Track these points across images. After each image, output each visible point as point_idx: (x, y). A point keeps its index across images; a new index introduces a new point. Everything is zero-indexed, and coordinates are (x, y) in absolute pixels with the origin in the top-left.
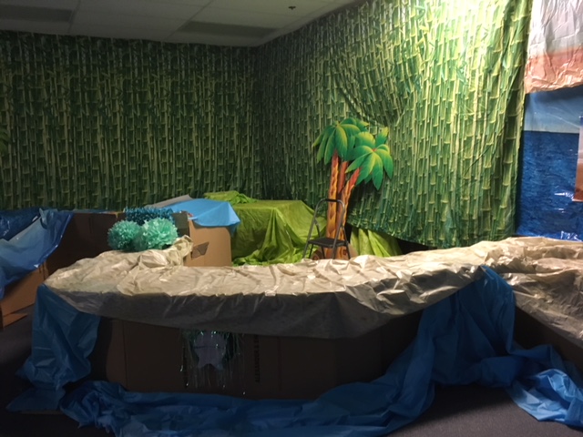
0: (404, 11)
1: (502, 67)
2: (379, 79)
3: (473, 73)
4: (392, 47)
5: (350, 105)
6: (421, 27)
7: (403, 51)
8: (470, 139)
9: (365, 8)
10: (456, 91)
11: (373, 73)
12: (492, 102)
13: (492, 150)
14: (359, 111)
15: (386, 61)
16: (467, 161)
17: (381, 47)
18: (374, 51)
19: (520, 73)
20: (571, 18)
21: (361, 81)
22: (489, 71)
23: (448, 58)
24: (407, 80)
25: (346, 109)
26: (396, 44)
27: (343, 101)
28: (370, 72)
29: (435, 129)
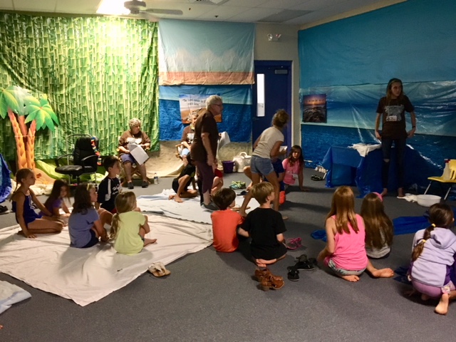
0: (78, 32)
1: (148, 74)
2: (51, 65)
3: (135, 73)
4: (67, 50)
5: (13, 77)
6: (92, 44)
7: (77, 53)
8: (136, 102)
9: (39, 19)
10: (124, 79)
11: (44, 61)
12: (145, 87)
13: (149, 107)
14: (23, 81)
15: (60, 56)
16: (136, 112)
17: (56, 47)
18: (48, 46)
19: (157, 77)
20: (174, 62)
21: (30, 63)
22: (143, 74)
23: (116, 63)
24: (78, 69)
25: (9, 79)
26: (70, 47)
27: (6, 73)
28: (42, 59)
29: (111, 97)
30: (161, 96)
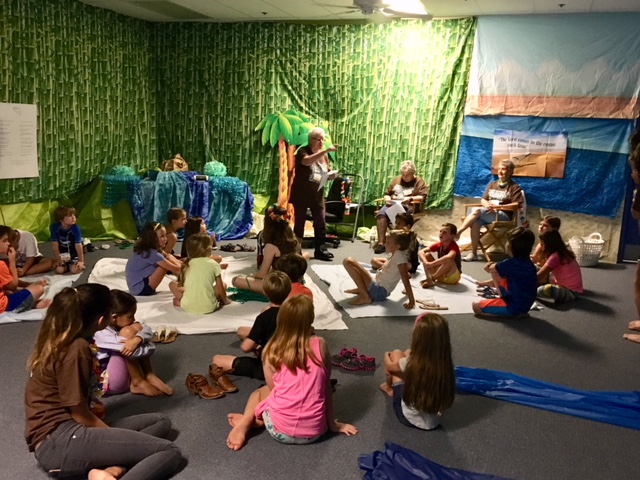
0: (366, 42)
1: (449, 98)
2: (333, 85)
3: (430, 97)
4: (351, 66)
5: (293, 99)
6: (381, 57)
7: (362, 69)
8: (426, 137)
9: (324, 29)
10: (415, 105)
11: (326, 81)
12: (442, 117)
13: (442, 145)
14: (303, 105)
15: (343, 74)
16: (424, 151)
17: (339, 62)
18: (331, 63)
21: (310, 82)
22: (442, 98)
23: (407, 83)
24: (362, 91)
25: (288, 102)
26: (355, 63)
27: (286, 95)
28: (323, 78)
29: (395, 128)
30: (466, 130)
